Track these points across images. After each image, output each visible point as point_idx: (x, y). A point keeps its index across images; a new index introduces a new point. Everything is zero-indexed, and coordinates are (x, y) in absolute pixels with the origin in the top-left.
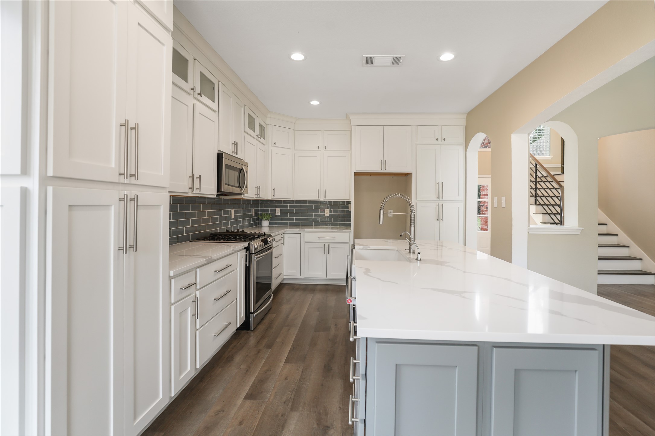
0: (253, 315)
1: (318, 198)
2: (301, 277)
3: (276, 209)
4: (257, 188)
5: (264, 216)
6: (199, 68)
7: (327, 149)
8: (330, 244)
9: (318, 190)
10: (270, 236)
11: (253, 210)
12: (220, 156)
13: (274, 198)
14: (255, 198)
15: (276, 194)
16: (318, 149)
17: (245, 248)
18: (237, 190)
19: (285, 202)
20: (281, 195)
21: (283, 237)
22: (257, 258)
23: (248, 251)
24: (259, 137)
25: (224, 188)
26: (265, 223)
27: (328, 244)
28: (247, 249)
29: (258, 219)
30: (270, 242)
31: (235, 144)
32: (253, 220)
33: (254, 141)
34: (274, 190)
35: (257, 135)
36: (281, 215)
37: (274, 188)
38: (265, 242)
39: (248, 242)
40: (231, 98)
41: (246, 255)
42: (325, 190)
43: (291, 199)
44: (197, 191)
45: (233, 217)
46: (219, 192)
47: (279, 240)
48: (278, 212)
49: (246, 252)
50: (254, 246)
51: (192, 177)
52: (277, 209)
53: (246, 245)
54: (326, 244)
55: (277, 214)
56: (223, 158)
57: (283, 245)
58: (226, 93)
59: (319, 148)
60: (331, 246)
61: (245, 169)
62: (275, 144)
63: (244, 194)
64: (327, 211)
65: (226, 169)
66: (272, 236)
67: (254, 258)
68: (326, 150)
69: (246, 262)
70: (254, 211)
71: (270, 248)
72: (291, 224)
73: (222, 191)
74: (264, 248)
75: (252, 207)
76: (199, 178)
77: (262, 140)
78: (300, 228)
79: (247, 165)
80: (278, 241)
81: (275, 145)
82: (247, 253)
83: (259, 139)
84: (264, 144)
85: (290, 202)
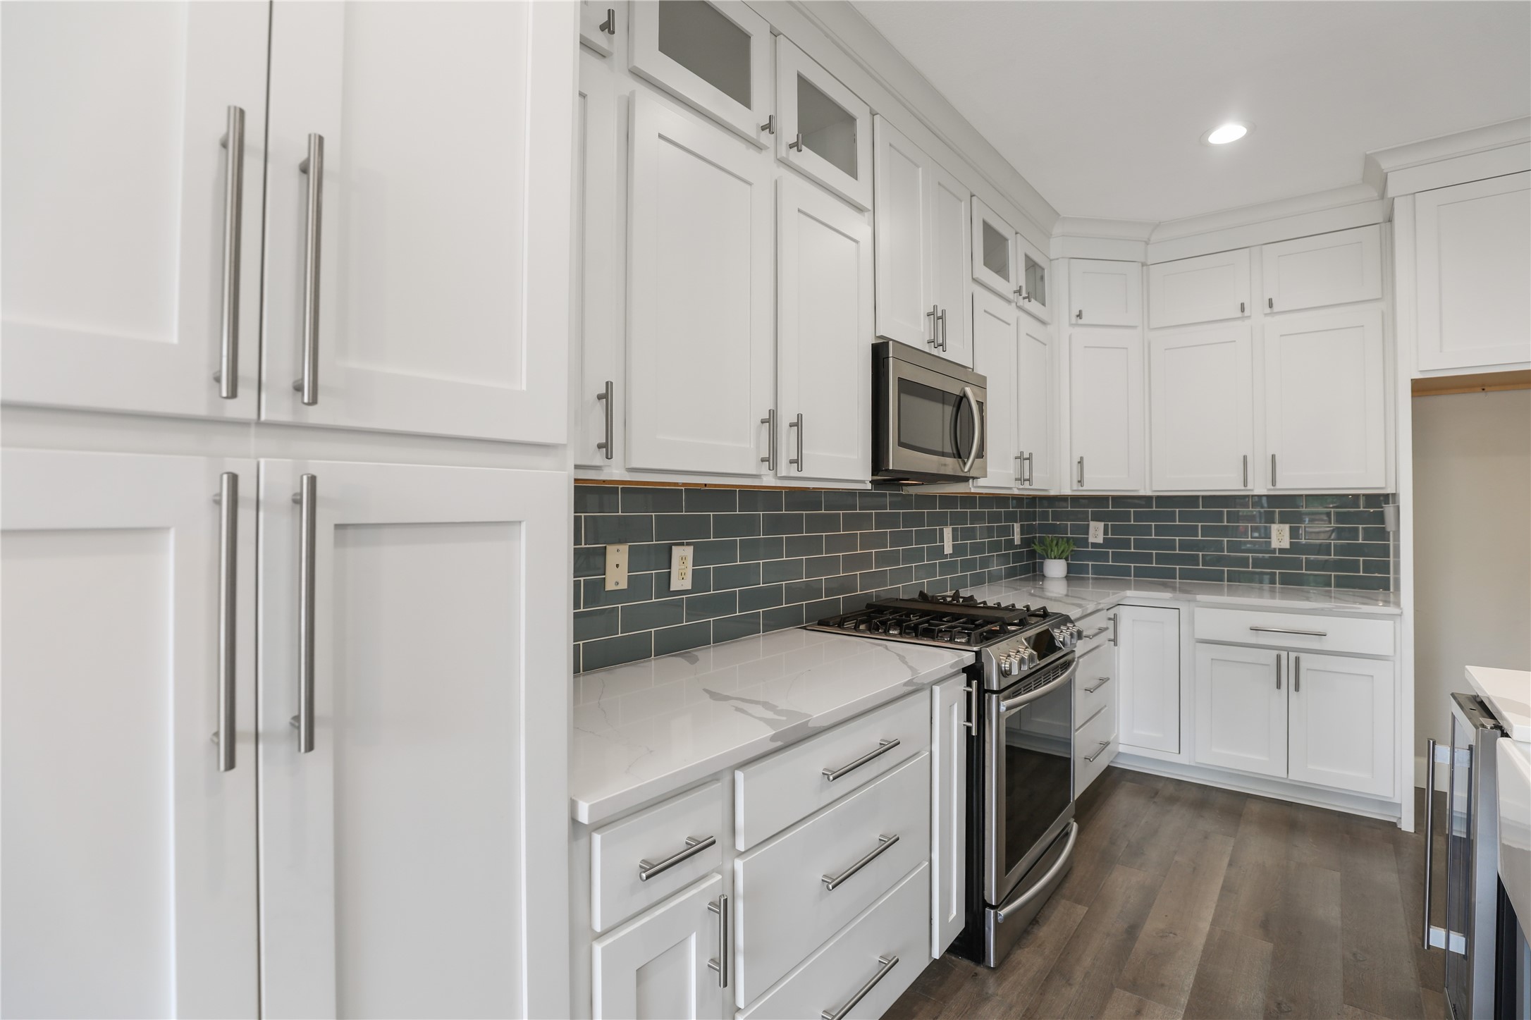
0: (996, 915)
1: (1245, 485)
2: (1183, 759)
3: (1088, 525)
4: (1020, 457)
5: (1051, 546)
6: (793, 64)
7: (1276, 309)
8: (1303, 656)
9: (1245, 458)
10: (1066, 620)
11: (1017, 527)
12: (880, 353)
13: (1081, 488)
14: (1016, 492)
15: (1086, 476)
16: (1239, 314)
17: (964, 670)
18: (949, 465)
19: (1120, 500)
20: (1101, 481)
21: (1114, 619)
22: (1008, 708)
23: (974, 683)
24: (1024, 298)
25: (898, 458)
26: (1055, 568)
27: (1293, 655)
28: (974, 672)
29: (1032, 554)
30: (1063, 643)
31: (937, 317)
32: (1017, 557)
33: (1009, 312)
34: (1081, 462)
35: (1019, 292)
36: (1107, 543)
37: (1082, 458)
38: (1044, 645)
39: (975, 649)
40: (920, 169)
41: (969, 695)
42: (1273, 456)
43: (1142, 493)
44: (794, 472)
45: (948, 550)
46: (880, 473)
47: (1102, 630)
48: (1096, 532)
49: (969, 685)
50: (999, 666)
51: (771, 420)
52: (1093, 524)
53: (968, 658)
54: (1284, 654)
55: (1091, 540)
56: (891, 359)
57: (1116, 644)
58: (898, 151)
59: (1243, 310)
60: (1306, 661)
61: (974, 394)
62: (1079, 316)
63: (974, 478)
64: (1280, 532)
65: (902, 395)
66: (1072, 622)
67: (1000, 708)
68: (1272, 314)
69: (969, 719)
70: (1019, 530)
71: (1066, 665)
72: (1140, 573)
73: (887, 470)
74: (1038, 667)
75: (1011, 517)
76: (796, 425)
77: (1033, 306)
78: (1173, 589)
79: (981, 383)
80: (1095, 635)
81: (1080, 322)
82: (969, 689)
83: (1026, 304)
84: (1043, 323)
85: (1136, 501)
